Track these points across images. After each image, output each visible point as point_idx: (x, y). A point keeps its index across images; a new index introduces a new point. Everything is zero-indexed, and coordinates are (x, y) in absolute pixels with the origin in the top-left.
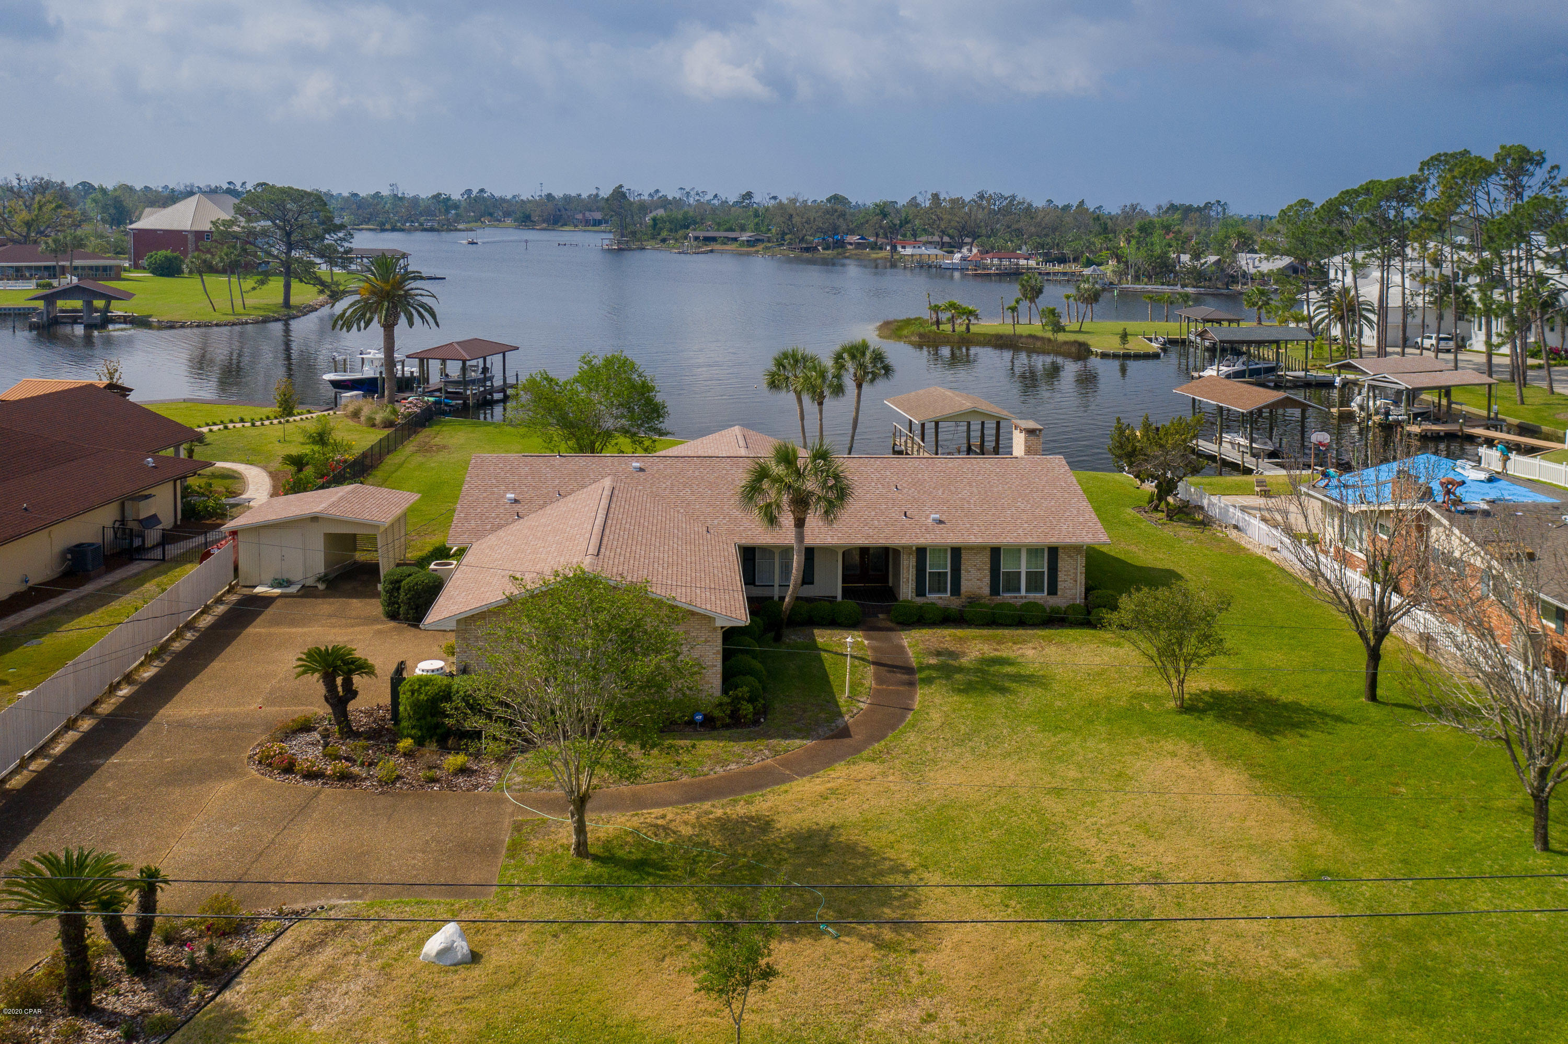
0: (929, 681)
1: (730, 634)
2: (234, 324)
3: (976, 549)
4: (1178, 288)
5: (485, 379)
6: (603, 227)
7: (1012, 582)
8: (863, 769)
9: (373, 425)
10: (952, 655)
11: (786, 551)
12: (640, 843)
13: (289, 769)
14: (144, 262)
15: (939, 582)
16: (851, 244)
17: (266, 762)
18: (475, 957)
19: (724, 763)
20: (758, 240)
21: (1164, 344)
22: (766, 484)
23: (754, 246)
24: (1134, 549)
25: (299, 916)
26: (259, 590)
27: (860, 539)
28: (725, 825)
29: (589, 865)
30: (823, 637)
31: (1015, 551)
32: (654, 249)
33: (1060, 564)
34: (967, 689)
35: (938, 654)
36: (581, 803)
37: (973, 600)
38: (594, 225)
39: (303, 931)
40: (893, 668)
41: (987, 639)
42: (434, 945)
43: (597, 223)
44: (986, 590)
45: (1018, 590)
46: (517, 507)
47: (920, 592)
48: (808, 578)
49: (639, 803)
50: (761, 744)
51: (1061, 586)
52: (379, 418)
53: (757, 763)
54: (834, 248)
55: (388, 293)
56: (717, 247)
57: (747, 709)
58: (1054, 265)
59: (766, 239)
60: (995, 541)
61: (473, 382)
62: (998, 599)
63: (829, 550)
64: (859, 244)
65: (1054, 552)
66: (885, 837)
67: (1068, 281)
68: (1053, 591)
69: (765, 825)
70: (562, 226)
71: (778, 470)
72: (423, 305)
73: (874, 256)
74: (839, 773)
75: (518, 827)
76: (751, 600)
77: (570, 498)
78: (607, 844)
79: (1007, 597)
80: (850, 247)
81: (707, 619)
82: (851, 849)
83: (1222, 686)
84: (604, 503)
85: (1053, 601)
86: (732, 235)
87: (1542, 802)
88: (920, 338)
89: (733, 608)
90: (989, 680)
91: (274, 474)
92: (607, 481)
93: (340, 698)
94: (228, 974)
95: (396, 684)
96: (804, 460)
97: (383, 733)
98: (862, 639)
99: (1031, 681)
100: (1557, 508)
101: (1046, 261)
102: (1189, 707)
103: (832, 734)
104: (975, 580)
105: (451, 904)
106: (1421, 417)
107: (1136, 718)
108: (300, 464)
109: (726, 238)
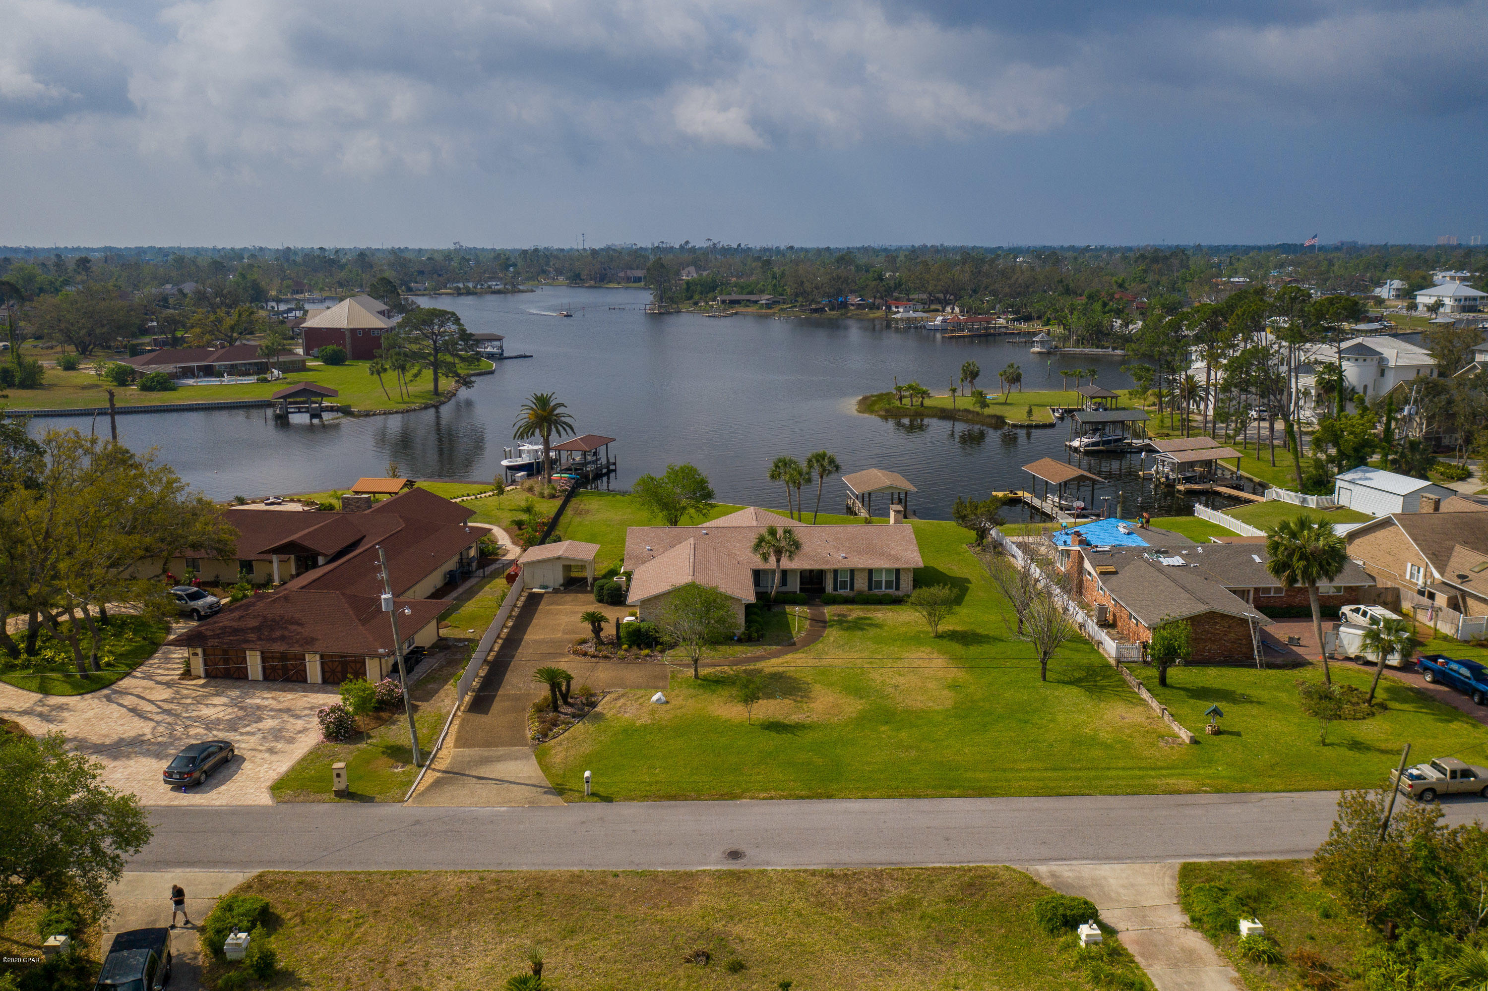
0: (832, 626)
1: (748, 607)
2: (407, 411)
3: (862, 570)
4: (1110, 351)
5: (597, 460)
6: (643, 285)
7: (879, 584)
8: (799, 655)
9: (544, 497)
10: (845, 616)
11: (773, 571)
12: (716, 676)
13: (587, 655)
14: (315, 351)
15: (844, 585)
16: (853, 305)
17: (576, 653)
18: (667, 702)
19: (746, 653)
20: (776, 303)
21: (1062, 414)
22: (763, 544)
23: (771, 308)
24: (955, 567)
25: (609, 693)
26: (534, 590)
27: (807, 566)
28: (745, 671)
29: (699, 681)
30: (788, 609)
31: (880, 570)
32: (688, 312)
33: (901, 576)
34: (848, 629)
35: (839, 615)
36: (697, 664)
37: (860, 593)
38: (635, 282)
39: (613, 696)
40: (817, 621)
41: (862, 610)
42: (655, 698)
43: (638, 280)
44: (866, 589)
45: (881, 588)
46: (652, 553)
47: (835, 589)
48: (784, 581)
49: (713, 665)
50: (760, 648)
51: (901, 586)
52: (546, 492)
53: (758, 653)
54: (839, 309)
55: (545, 417)
56: (741, 309)
57: (755, 635)
58: (1020, 324)
59: (782, 301)
60: (869, 566)
61: (590, 463)
62: (871, 592)
63: (794, 571)
64: (859, 305)
65: (898, 571)
66: (802, 675)
67: (1026, 342)
68: (897, 588)
69: (760, 671)
70: (607, 283)
71: (769, 538)
72: (565, 423)
73: (871, 316)
74: (789, 657)
75: (673, 672)
76: (757, 593)
77: (676, 548)
78: (704, 676)
79: (875, 591)
80: (852, 308)
81: (738, 600)
82: (790, 678)
83: (959, 628)
84: (692, 551)
85: (897, 593)
86: (753, 298)
87: (1044, 664)
88: (887, 411)
89: (749, 596)
90: (858, 625)
91: (506, 530)
92: (692, 540)
93: (597, 630)
94: (593, 705)
95: (618, 625)
96: (780, 533)
97: (616, 643)
98: (806, 609)
99: (876, 626)
100: (1144, 549)
101: (1014, 320)
102: (940, 636)
103: (789, 644)
104: (861, 584)
105: (657, 688)
106: (1188, 480)
107: (915, 640)
108: (520, 524)
109: (748, 300)
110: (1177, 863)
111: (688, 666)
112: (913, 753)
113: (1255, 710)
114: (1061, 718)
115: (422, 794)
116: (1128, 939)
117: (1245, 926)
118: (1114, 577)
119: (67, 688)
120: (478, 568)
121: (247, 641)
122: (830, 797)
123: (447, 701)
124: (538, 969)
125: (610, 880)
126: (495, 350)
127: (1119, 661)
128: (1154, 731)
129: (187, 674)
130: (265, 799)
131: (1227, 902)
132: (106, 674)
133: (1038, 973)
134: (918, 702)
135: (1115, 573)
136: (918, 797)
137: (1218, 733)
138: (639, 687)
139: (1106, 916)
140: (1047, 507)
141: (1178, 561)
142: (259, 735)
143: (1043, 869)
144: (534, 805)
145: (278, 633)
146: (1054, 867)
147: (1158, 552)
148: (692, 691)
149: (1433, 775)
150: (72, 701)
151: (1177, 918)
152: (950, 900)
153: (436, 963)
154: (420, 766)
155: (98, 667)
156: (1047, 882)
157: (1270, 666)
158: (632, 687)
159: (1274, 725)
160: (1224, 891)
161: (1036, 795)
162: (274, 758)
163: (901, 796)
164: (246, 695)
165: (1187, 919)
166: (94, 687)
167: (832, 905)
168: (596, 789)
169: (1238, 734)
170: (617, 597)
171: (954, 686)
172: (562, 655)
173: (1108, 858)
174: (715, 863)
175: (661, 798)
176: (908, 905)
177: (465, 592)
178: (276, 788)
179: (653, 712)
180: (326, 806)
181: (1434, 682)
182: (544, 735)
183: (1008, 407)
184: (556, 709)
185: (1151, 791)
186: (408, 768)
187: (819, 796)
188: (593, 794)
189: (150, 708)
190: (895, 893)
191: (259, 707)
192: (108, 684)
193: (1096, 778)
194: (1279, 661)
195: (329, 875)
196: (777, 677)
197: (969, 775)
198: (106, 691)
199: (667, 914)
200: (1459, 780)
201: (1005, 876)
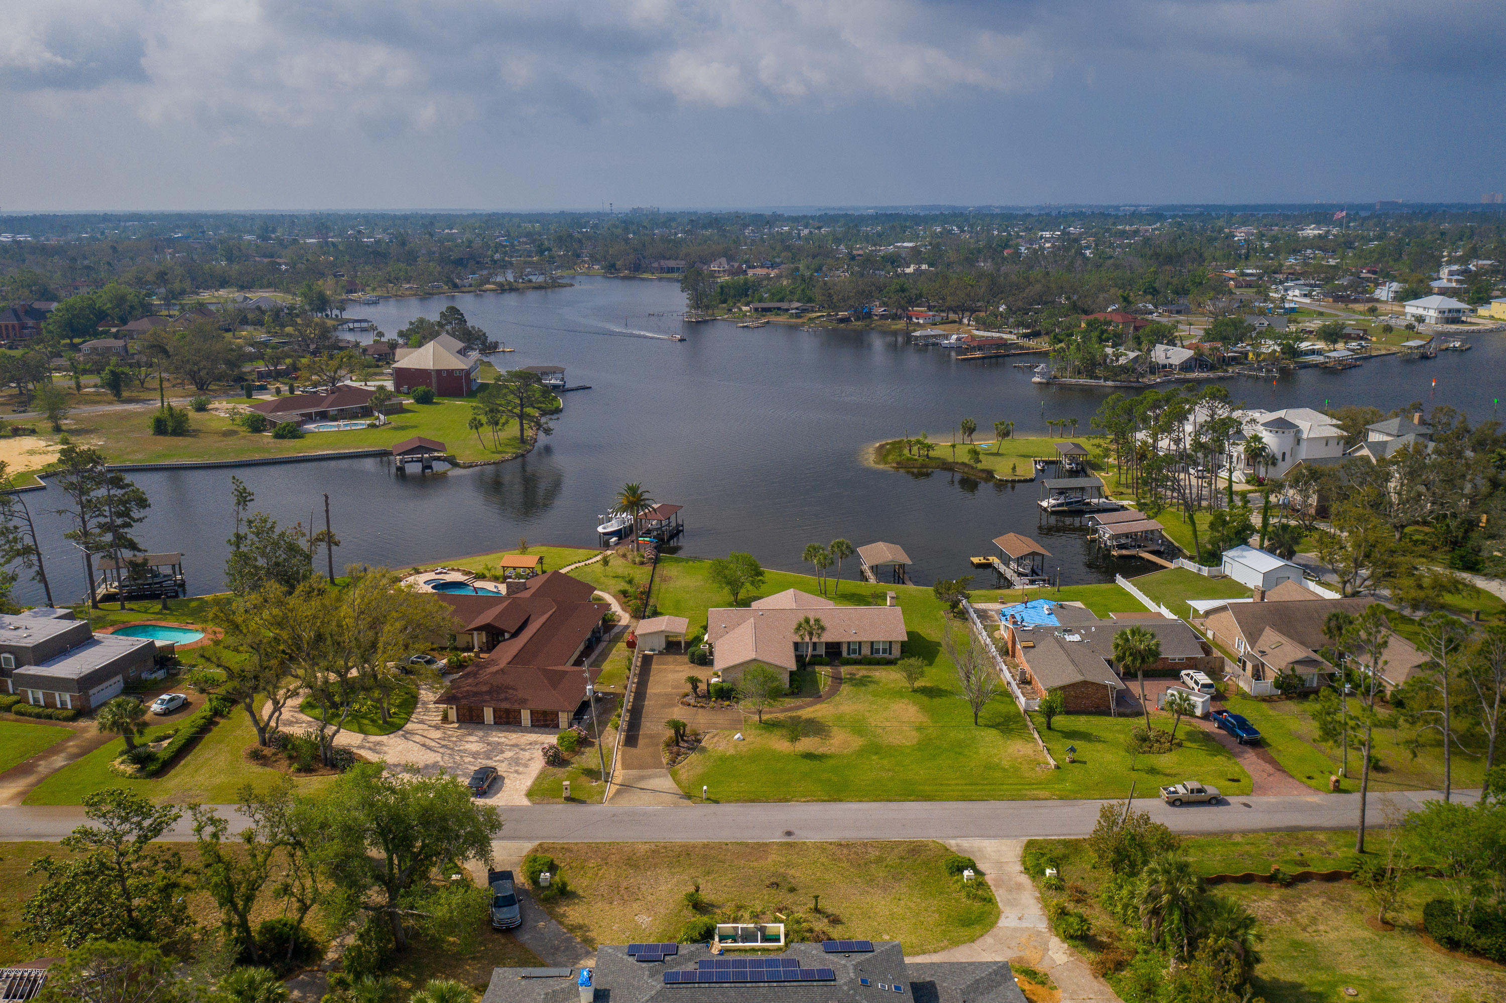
0: (845, 682)
1: (792, 673)
3: (866, 642)
4: (1101, 382)
5: (670, 525)
6: (675, 275)
7: (878, 651)
8: (824, 705)
9: (637, 565)
10: (854, 674)
11: (807, 643)
12: (773, 720)
13: (689, 705)
14: (405, 388)
15: (854, 652)
16: (877, 315)
17: (683, 703)
18: (744, 740)
19: (790, 703)
20: (805, 311)
21: (1043, 466)
22: (800, 628)
23: (800, 317)
25: (708, 733)
26: (647, 653)
27: (830, 640)
28: (790, 717)
29: (762, 724)
30: (818, 668)
31: (878, 642)
32: (723, 320)
33: (892, 646)
34: (855, 685)
35: (850, 674)
36: (760, 712)
37: (865, 657)
38: (668, 272)
39: (711, 735)
40: (836, 678)
41: (865, 669)
42: (736, 736)
43: (671, 270)
44: (869, 654)
45: (879, 654)
46: (726, 630)
47: (849, 654)
48: (814, 649)
49: (771, 713)
50: (799, 700)
51: (893, 653)
52: (637, 560)
53: (798, 704)
54: (863, 319)
55: (635, 502)
56: (773, 318)
57: (796, 691)
58: (1030, 341)
59: (810, 309)
60: (872, 640)
62: (872, 657)
63: (821, 643)
64: (883, 315)
65: (890, 643)
66: (826, 720)
68: (890, 654)
69: (800, 717)
70: (643, 272)
71: (804, 625)
73: (893, 327)
74: (818, 707)
75: (746, 717)
76: (797, 661)
78: (766, 720)
79: (876, 655)
80: (876, 318)
81: (786, 669)
82: (818, 722)
83: (928, 685)
84: (754, 628)
85: (890, 658)
86: (784, 305)
87: (976, 715)
88: (898, 463)
89: (792, 666)
90: (862, 682)
91: (615, 597)
92: (752, 620)
93: (695, 688)
94: (699, 741)
95: (708, 685)
96: (812, 622)
97: (707, 696)
98: (828, 669)
99: (874, 682)
100: (1056, 628)
101: (1026, 336)
102: (915, 691)
103: (817, 697)
104: (866, 651)
105: (737, 730)
106: (1121, 547)
107: (898, 694)
108: (625, 593)
109: (779, 309)
110: (1025, 839)
111: (754, 713)
112: (891, 774)
113: (1099, 746)
114: (982, 751)
115: (612, 798)
116: (989, 879)
117: (1048, 872)
118: (1032, 650)
119: (377, 730)
120: (605, 633)
121: (485, 701)
122: (841, 801)
123: (611, 739)
124: (697, 891)
125: (724, 847)
126: (558, 382)
127: (1026, 711)
128: (1035, 760)
129: (445, 719)
130: (525, 802)
131: (1042, 860)
132: (396, 720)
133: (941, 893)
134: (895, 739)
135: (1034, 647)
136: (890, 801)
137: (1073, 762)
138: (726, 729)
139: (981, 866)
140: (1009, 574)
141: (1076, 638)
142: (506, 762)
143: (953, 842)
144: (676, 805)
145: (503, 696)
146: (959, 841)
147: (1065, 631)
148: (758, 731)
149: (1181, 790)
150: (384, 738)
151: (1019, 867)
152: (902, 858)
153: (644, 888)
154: (607, 782)
155: (390, 717)
156: (954, 849)
157: (1121, 715)
158: (722, 729)
159: (1109, 757)
160: (1043, 855)
161: (957, 800)
162: (521, 777)
163: (881, 800)
164: (486, 735)
165: (1022, 869)
166: (393, 729)
167: (840, 860)
168: (709, 796)
169: (1085, 763)
170: (705, 660)
171: (919, 729)
172: (674, 705)
173: (989, 837)
174: (778, 838)
175: (746, 801)
176: (879, 860)
177: (600, 655)
178: (529, 794)
179: (736, 746)
180: (560, 807)
181: (1219, 728)
182: (673, 762)
183: (999, 459)
184: (678, 745)
185: (1022, 798)
186: (599, 782)
187: (835, 800)
188: (708, 799)
189: (433, 744)
190: (874, 854)
191: (499, 743)
192: (400, 728)
193: (994, 790)
194: (1128, 711)
195: (577, 844)
196: (811, 722)
197: (921, 787)
198: (401, 732)
199: (756, 864)
200: (1195, 794)
201: (932, 845)
